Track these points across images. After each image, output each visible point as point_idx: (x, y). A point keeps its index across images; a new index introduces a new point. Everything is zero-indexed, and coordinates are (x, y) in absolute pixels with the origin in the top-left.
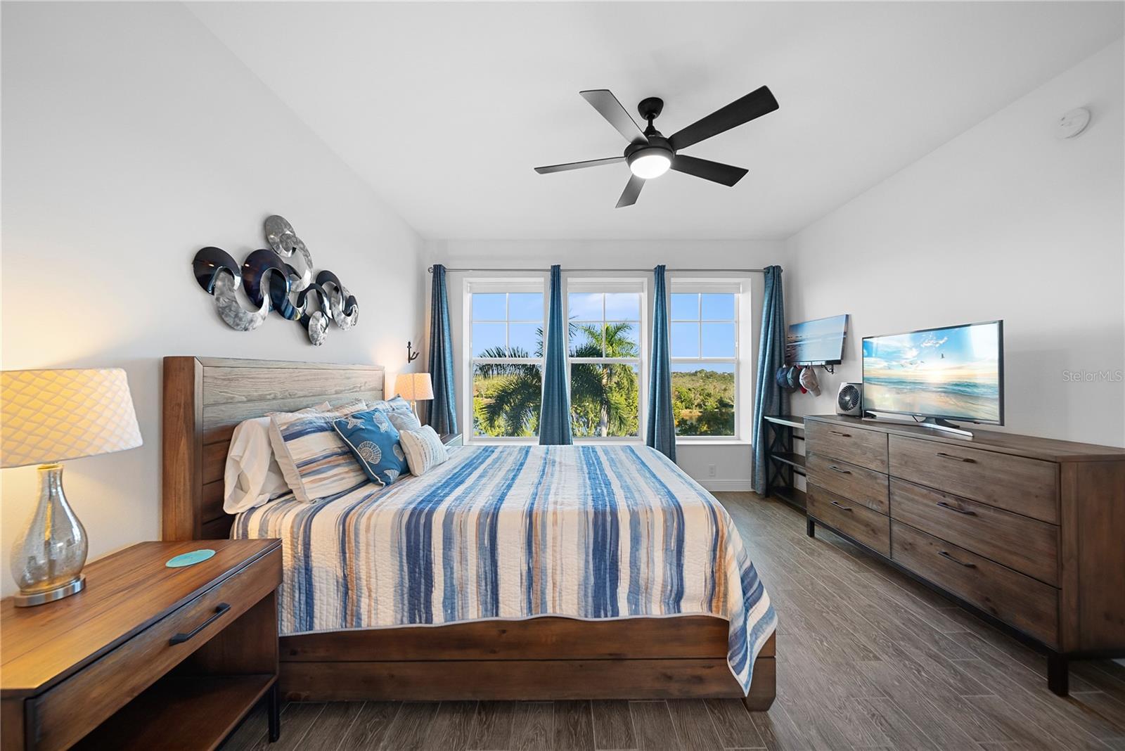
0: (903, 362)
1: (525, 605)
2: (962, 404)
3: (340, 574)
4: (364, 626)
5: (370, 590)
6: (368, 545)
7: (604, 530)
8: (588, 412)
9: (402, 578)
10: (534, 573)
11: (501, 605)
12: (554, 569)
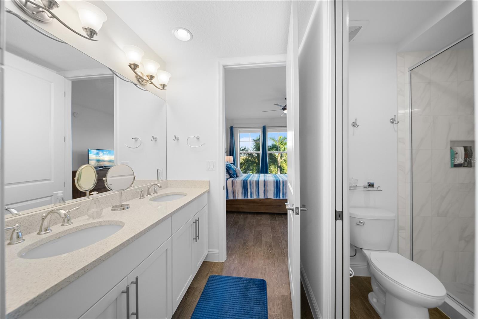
1: (264, 196)
3: (232, 190)
4: (237, 199)
5: (237, 193)
6: (237, 185)
7: (278, 184)
8: (272, 172)
9: (243, 191)
10: (265, 191)
11: (260, 196)
12: (269, 190)
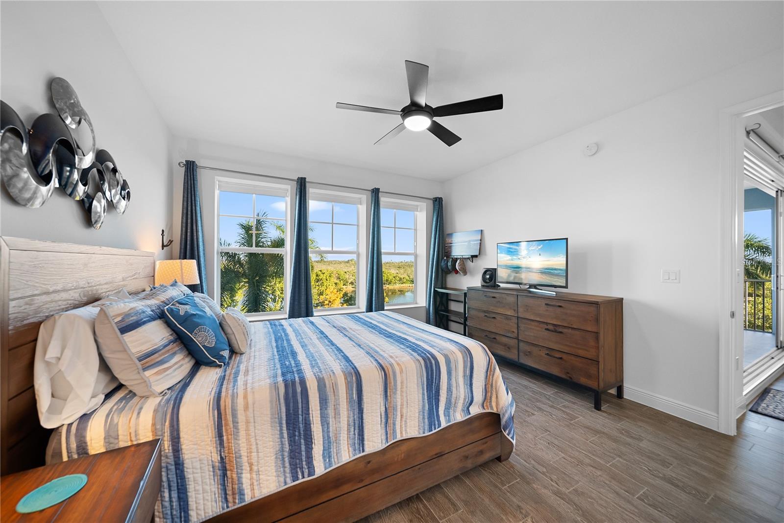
0: (519, 257)
1: (384, 437)
2: (549, 278)
3: (216, 458)
4: (248, 499)
5: (251, 465)
6: (247, 422)
7: (432, 370)
9: (282, 444)
10: (388, 411)
11: (366, 442)
12: (402, 405)
